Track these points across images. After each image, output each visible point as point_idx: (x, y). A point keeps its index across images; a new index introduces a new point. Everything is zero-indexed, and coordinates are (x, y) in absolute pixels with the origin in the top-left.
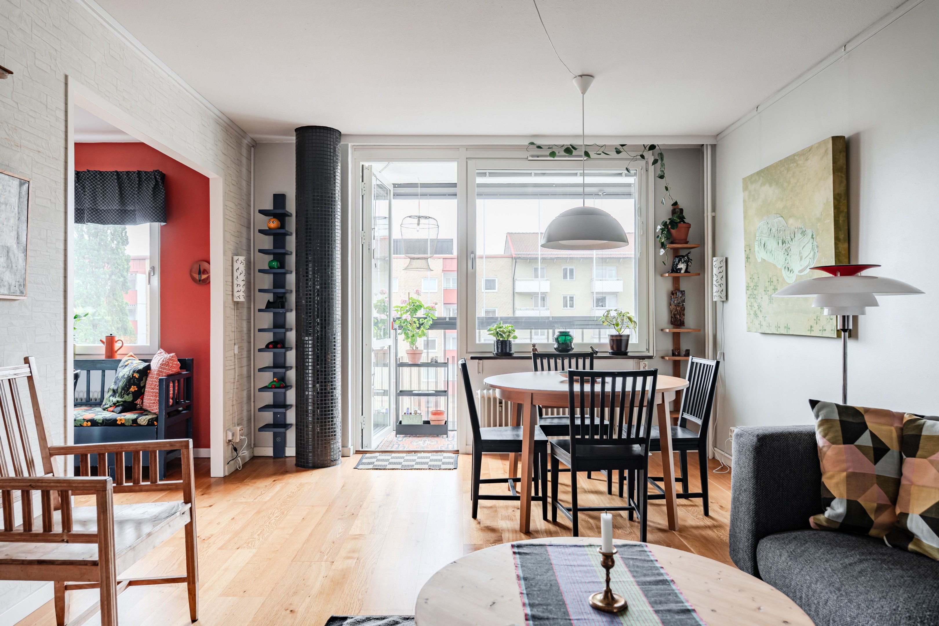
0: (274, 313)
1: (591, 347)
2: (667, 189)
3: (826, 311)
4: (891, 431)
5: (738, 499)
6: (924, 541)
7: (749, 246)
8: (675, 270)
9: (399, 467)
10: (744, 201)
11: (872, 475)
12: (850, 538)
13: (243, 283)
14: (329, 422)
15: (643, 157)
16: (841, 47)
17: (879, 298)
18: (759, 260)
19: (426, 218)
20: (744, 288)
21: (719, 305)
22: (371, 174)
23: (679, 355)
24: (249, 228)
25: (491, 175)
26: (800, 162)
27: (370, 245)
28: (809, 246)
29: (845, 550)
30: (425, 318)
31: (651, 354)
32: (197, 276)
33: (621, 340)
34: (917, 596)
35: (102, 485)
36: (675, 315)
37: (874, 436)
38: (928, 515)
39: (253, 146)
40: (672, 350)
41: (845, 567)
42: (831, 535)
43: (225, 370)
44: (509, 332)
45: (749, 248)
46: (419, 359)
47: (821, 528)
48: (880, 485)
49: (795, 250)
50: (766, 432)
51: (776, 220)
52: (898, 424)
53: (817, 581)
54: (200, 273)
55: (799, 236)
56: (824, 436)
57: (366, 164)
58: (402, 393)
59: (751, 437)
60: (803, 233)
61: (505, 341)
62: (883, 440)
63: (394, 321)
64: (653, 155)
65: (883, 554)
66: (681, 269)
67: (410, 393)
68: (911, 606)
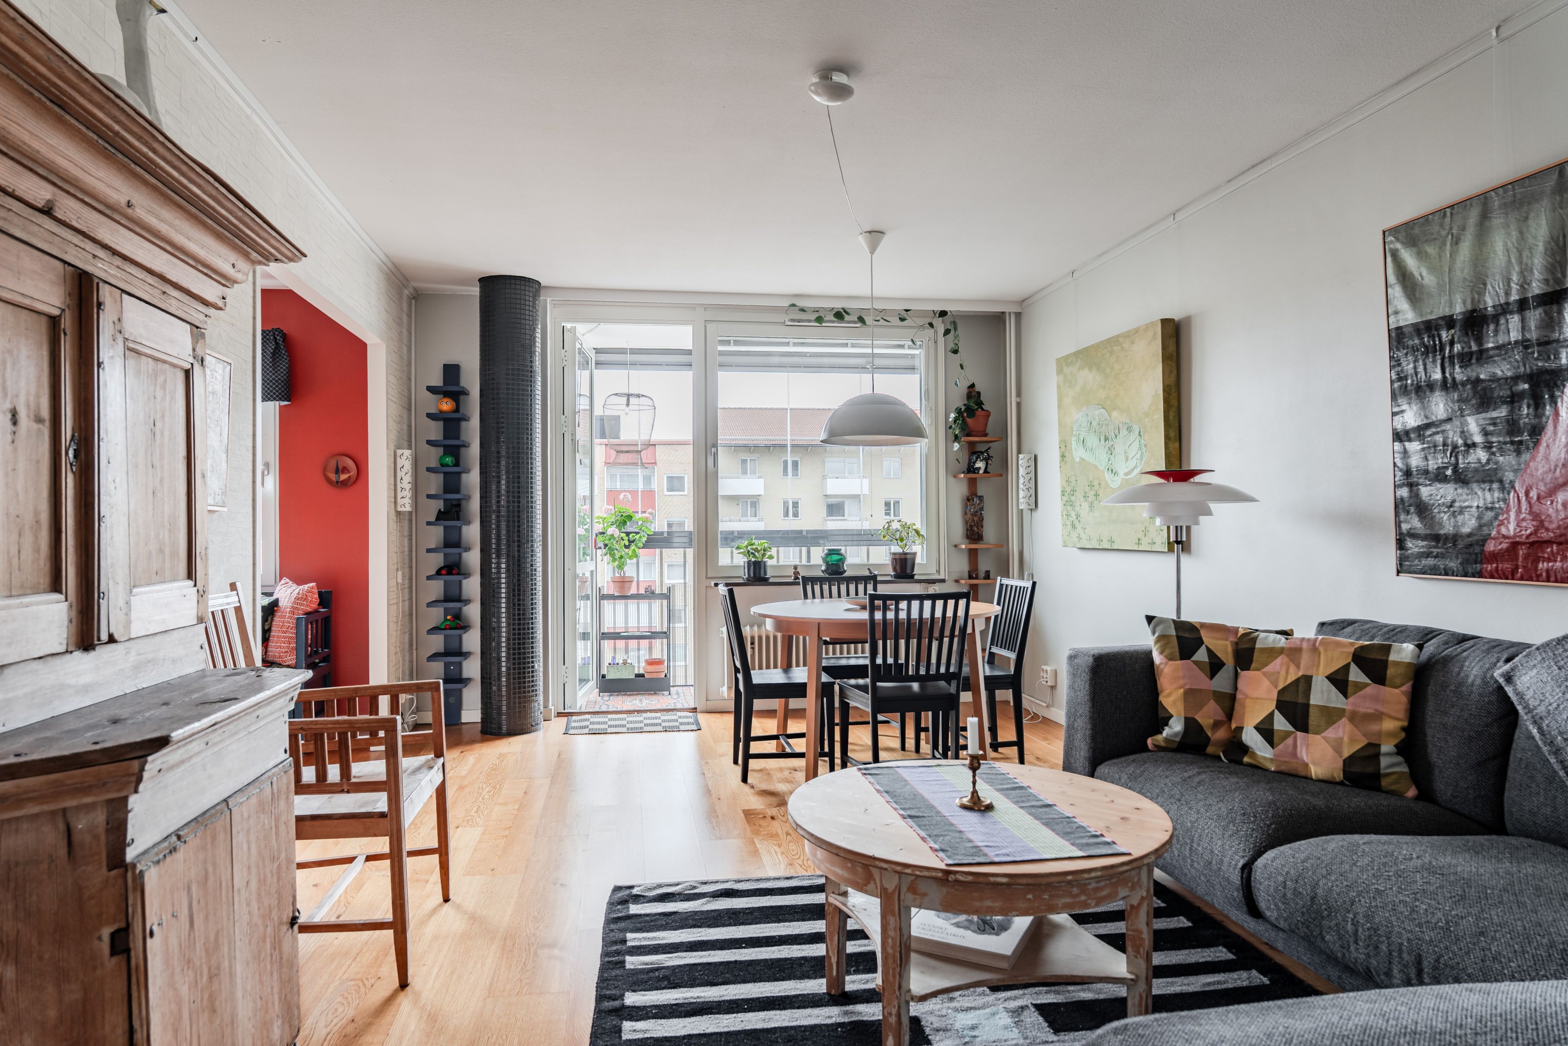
0: (445, 527)
1: (869, 569)
2: (962, 367)
3: (1158, 521)
4: (1226, 646)
5: (1073, 726)
6: (1258, 753)
7: (1065, 441)
8: (971, 469)
9: (624, 730)
10: (1059, 387)
11: (1208, 691)
12: (1188, 756)
13: (410, 486)
14: (529, 672)
15: (931, 325)
16: (1169, 215)
17: (1214, 506)
18: (1077, 460)
19: (638, 396)
20: (1060, 493)
21: (1026, 514)
22: (575, 338)
23: (977, 578)
24: (409, 410)
25: (736, 343)
26: (1125, 345)
27: (574, 434)
28: (1136, 445)
29: (1183, 766)
30: (637, 533)
31: (942, 577)
32: (333, 476)
33: (906, 559)
34: (1251, 797)
35: (391, 724)
36: (971, 526)
37: (1210, 652)
38: (1261, 726)
39: (414, 298)
40: (969, 572)
41: (1185, 780)
42: (1170, 755)
43: (389, 605)
44: (765, 550)
45: (1064, 444)
46: (629, 588)
47: (1159, 748)
48: (1217, 701)
49: (1119, 449)
50: (1102, 652)
51: (1097, 412)
52: (1233, 639)
53: (1158, 795)
54: (337, 472)
55: (1124, 432)
56: (1161, 653)
57: (568, 326)
58: (605, 636)
59: (1087, 658)
60: (1129, 429)
61: (759, 562)
62: (1219, 655)
63: (597, 535)
64: (943, 322)
65: (1220, 767)
66: (980, 468)
67: (615, 636)
68: (1246, 804)
